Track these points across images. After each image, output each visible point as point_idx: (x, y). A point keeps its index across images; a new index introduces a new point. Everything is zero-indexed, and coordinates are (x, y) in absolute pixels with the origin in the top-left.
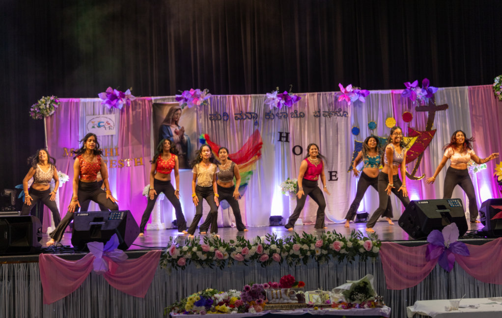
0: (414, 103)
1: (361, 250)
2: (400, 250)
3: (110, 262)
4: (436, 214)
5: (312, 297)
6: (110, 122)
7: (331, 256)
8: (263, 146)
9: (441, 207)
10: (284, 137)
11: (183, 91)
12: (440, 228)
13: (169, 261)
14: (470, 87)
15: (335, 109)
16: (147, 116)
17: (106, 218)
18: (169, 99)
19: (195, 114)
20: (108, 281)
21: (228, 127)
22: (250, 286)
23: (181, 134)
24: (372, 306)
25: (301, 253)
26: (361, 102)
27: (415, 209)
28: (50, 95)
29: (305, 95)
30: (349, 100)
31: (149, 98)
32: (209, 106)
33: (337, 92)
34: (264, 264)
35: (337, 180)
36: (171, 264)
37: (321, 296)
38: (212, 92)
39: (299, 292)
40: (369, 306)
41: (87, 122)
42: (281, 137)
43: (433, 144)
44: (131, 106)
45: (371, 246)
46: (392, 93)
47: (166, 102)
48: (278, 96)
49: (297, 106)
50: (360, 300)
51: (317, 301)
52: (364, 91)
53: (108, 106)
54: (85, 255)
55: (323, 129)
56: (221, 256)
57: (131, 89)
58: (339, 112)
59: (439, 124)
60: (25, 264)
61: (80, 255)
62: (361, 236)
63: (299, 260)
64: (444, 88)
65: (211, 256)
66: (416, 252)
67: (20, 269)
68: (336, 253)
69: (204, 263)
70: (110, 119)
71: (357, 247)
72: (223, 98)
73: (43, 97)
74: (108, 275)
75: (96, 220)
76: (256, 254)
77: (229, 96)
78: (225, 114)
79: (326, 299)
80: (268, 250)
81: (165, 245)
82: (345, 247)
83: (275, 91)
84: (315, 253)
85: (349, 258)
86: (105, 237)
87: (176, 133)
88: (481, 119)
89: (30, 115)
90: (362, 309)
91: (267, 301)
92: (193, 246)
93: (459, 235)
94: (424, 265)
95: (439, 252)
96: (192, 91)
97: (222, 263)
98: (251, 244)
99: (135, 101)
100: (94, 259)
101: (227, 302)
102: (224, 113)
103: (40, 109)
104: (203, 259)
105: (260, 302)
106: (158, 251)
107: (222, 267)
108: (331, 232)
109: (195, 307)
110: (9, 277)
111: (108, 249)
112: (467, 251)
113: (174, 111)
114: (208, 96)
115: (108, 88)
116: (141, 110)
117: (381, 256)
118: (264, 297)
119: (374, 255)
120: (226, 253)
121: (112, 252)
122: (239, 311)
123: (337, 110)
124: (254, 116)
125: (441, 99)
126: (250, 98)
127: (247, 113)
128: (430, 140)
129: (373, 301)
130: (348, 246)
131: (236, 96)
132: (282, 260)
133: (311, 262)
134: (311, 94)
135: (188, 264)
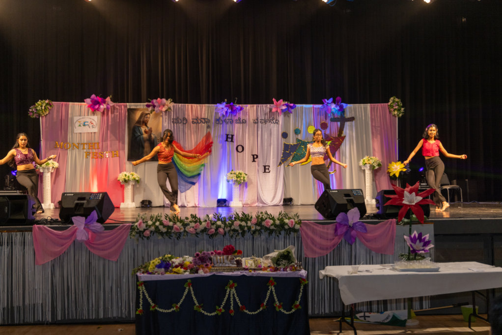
0: (329, 115)
1: (286, 227)
2: (315, 227)
3: (90, 233)
4: (343, 200)
5: (248, 262)
6: (93, 122)
7: (263, 231)
8: (213, 144)
9: (347, 195)
10: (229, 138)
11: (152, 100)
12: (346, 211)
13: (137, 233)
14: (372, 104)
15: (270, 117)
16: (123, 118)
17: (87, 198)
18: (141, 105)
19: (161, 118)
20: (88, 247)
21: (186, 129)
22: (199, 253)
23: (150, 133)
24: (293, 270)
25: (240, 228)
27: (328, 196)
28: (46, 99)
29: (247, 106)
31: (125, 104)
32: (172, 113)
33: (271, 105)
34: (211, 236)
35: (269, 172)
36: (138, 235)
37: (254, 261)
38: (175, 101)
39: (238, 258)
40: (291, 270)
41: (75, 122)
42: (227, 138)
43: (342, 147)
44: (110, 110)
45: (294, 224)
46: (313, 107)
47: (138, 108)
48: (226, 106)
49: (241, 115)
51: (251, 265)
52: (292, 105)
53: (91, 109)
54: (70, 227)
55: (260, 132)
56: (178, 229)
57: (111, 96)
58: (273, 120)
59: (348, 132)
60: (21, 233)
61: (66, 227)
62: (286, 216)
63: (238, 234)
64: (352, 105)
65: (170, 229)
66: (328, 229)
67: (17, 237)
68: (267, 229)
69: (165, 235)
70: (93, 120)
71: (283, 224)
72: (183, 106)
73: (40, 100)
74: (88, 242)
75: (79, 199)
76: (205, 228)
77: (188, 104)
78: (184, 119)
79: (258, 264)
80: (215, 226)
81: (135, 220)
82: (274, 224)
83: (224, 102)
84: (251, 228)
85: (276, 233)
86: (86, 213)
87: (146, 132)
88: (379, 129)
89: (29, 115)
90: (285, 272)
91: (213, 265)
92: (156, 221)
93: (359, 216)
94: (333, 239)
95: (344, 229)
96: (159, 100)
97: (179, 235)
98: (202, 220)
99: (114, 106)
100: (77, 231)
101: (181, 265)
103: (37, 110)
104: (164, 232)
105: (207, 265)
106: (128, 224)
107: (178, 238)
108: (264, 212)
109: (156, 269)
110: (8, 243)
111: (89, 222)
112: (366, 229)
113: (144, 115)
114: (172, 105)
115: (92, 94)
116: (118, 114)
117: (301, 232)
118: (210, 262)
119: (296, 231)
120: (182, 227)
121: (92, 225)
122: (191, 273)
123: (271, 118)
124: (207, 121)
125: (350, 113)
126: (204, 107)
127: (201, 118)
128: (340, 144)
129: (294, 266)
130: (276, 223)
131: (193, 105)
132: (225, 233)
133: (248, 235)
134: (252, 105)
135: (152, 235)
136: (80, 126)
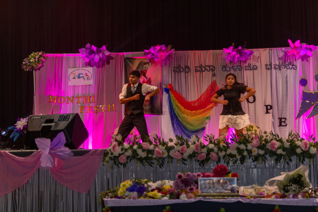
1: (299, 151)
3: (56, 159)
7: (267, 156)
13: (111, 158)
17: (56, 120)
20: (54, 176)
25: (238, 152)
34: (202, 163)
36: (113, 161)
37: (255, 190)
45: (308, 146)
54: (33, 152)
56: (160, 153)
61: (29, 152)
62: (298, 137)
63: (236, 161)
65: (151, 153)
68: (272, 153)
69: (144, 161)
71: (293, 147)
74: (54, 170)
75: (47, 121)
76: (194, 153)
80: (206, 149)
82: (282, 147)
84: (252, 153)
85: (286, 159)
86: (52, 135)
92: (134, 145)
97: (161, 161)
98: (189, 143)
104: (143, 157)
107: (161, 165)
108: (268, 133)
111: (55, 146)
119: (311, 156)
120: (166, 152)
121: (59, 150)
130: (285, 146)
132: (219, 159)
135: (128, 161)
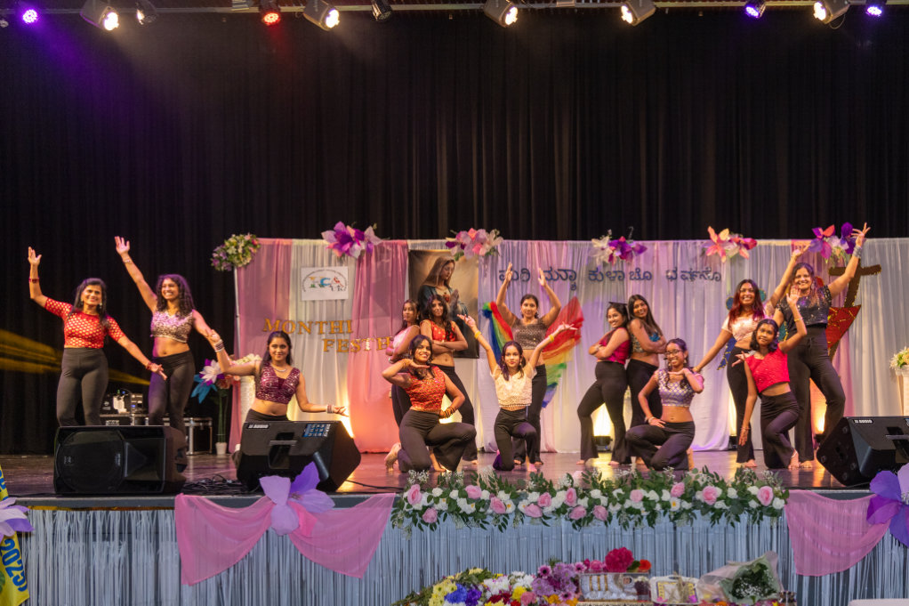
0: (827, 262)
1: (753, 504)
3: (301, 514)
6: (340, 278)
7: (698, 512)
8: (584, 323)
9: (894, 431)
11: (459, 232)
13: (407, 514)
15: (701, 267)
16: (400, 270)
17: (298, 434)
18: (435, 244)
19: (477, 270)
20: (298, 546)
22: (549, 568)
23: (453, 301)
25: (645, 505)
26: (742, 258)
27: (849, 433)
28: (245, 233)
29: (654, 244)
30: (724, 253)
32: (500, 258)
33: (705, 241)
34: (578, 524)
36: (410, 520)
37: (679, 586)
38: (505, 235)
39: (640, 578)
41: (303, 278)
43: (854, 328)
44: (373, 254)
45: (771, 496)
46: (792, 245)
47: (430, 249)
48: (610, 245)
49: (640, 262)
50: (753, 598)
51: (673, 596)
52: (748, 240)
53: (336, 253)
54: (257, 499)
55: (680, 298)
56: (501, 507)
57: (375, 226)
58: (707, 272)
59: (866, 297)
60: (150, 512)
61: (249, 500)
63: (640, 518)
65: (483, 507)
66: (850, 510)
67: (141, 521)
68: (706, 508)
69: (470, 519)
70: (340, 274)
72: (522, 245)
73: (234, 236)
74: (298, 535)
75: (281, 436)
76: (564, 506)
77: (533, 242)
78: (524, 271)
79: (688, 593)
82: (725, 498)
83: (606, 235)
84: (670, 507)
85: (729, 517)
87: (446, 298)
89: (212, 265)
92: (450, 489)
95: (891, 510)
96: (472, 232)
97: (502, 520)
99: (381, 246)
101: (506, 595)
102: (522, 270)
103: (227, 254)
104: (468, 512)
105: (567, 596)
106: (388, 495)
107: (502, 527)
108: (700, 469)
109: (447, 604)
110: (120, 533)
113: (442, 264)
114: (498, 242)
116: (390, 261)
117: (788, 515)
118: (575, 588)
119: (774, 513)
120: (510, 503)
121: (306, 495)
123: (704, 267)
124: (571, 276)
125: (870, 256)
126: (564, 247)
127: (559, 270)
128: (850, 323)
129: (776, 600)
130: (729, 496)
131: (543, 242)
132: (610, 517)
133: (663, 522)
134: (664, 242)
135: (441, 520)
136: (313, 286)
